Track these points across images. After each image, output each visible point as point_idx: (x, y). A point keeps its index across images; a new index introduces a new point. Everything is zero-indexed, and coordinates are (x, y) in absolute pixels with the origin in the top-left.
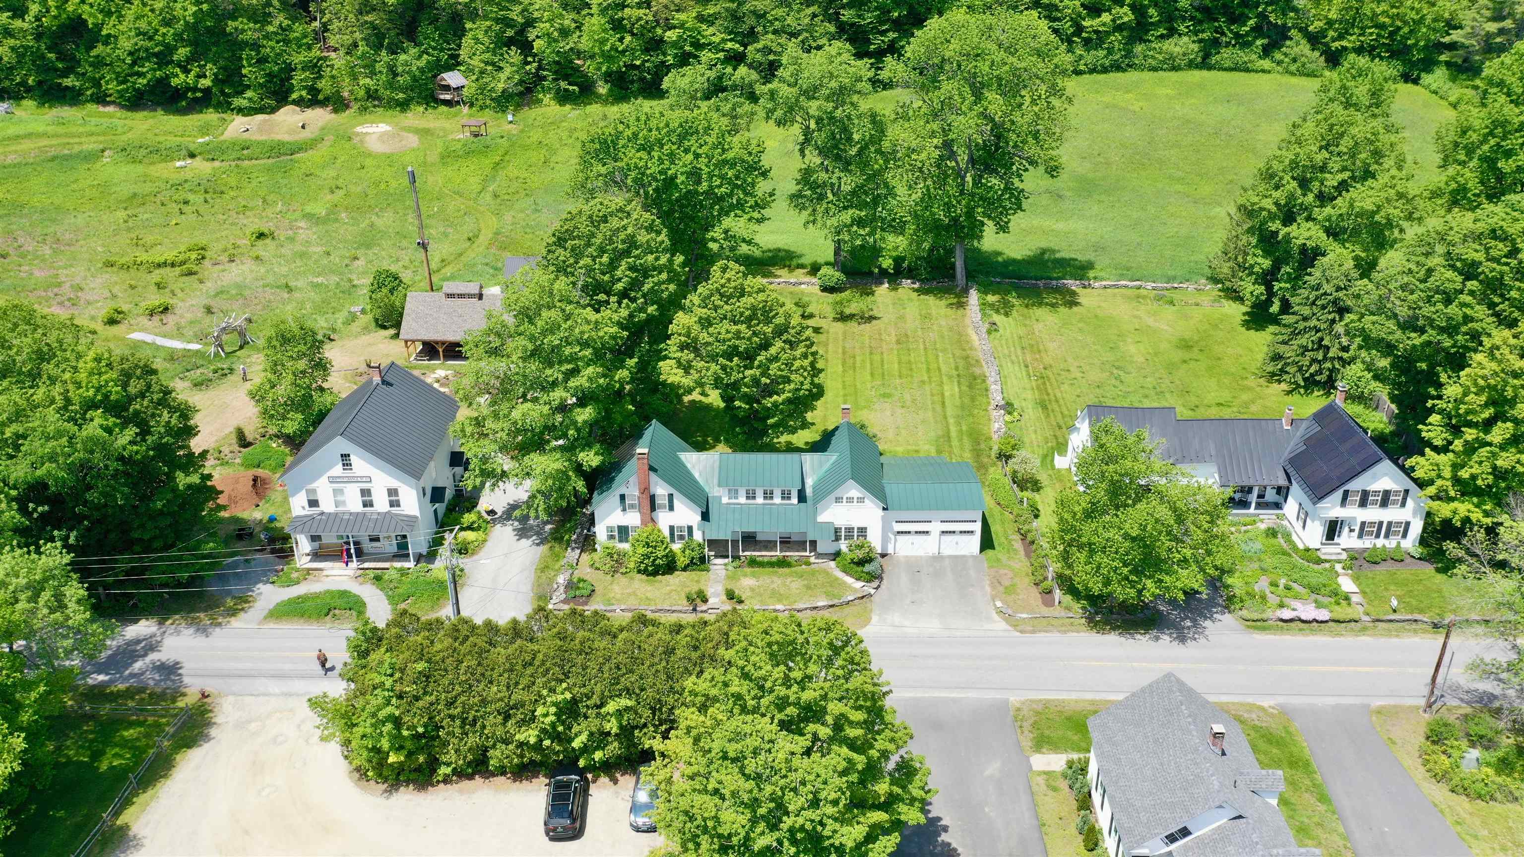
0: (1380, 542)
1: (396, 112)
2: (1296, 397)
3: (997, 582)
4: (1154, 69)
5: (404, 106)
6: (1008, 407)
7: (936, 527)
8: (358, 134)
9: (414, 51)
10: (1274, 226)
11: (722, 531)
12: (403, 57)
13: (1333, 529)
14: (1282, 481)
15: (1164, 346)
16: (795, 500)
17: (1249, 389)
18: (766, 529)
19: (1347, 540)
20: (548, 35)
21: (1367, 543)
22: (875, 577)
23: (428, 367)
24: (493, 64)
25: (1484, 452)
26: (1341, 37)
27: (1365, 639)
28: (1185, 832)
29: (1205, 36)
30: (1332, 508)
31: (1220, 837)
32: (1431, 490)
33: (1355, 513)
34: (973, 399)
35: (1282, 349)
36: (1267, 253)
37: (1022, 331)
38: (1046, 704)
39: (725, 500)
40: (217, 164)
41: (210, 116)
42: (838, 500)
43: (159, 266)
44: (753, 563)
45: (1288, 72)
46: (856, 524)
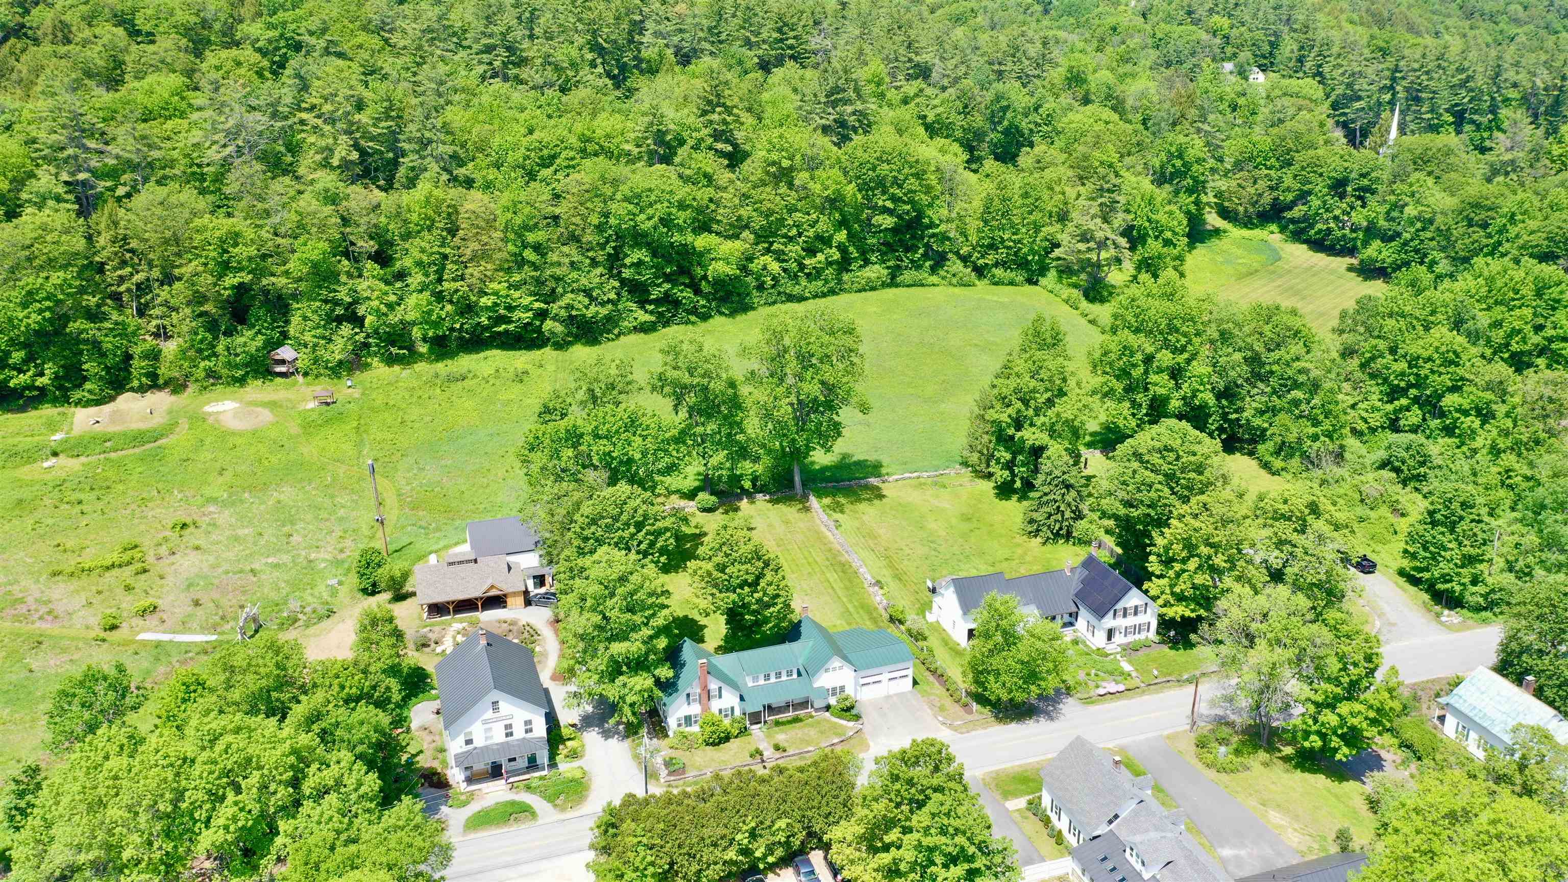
0: (1137, 637)
1: (236, 388)
2: (1049, 547)
3: (932, 705)
4: (860, 291)
5: (241, 381)
6: (878, 583)
7: (885, 677)
8: (210, 414)
9: (250, 333)
10: (1011, 431)
11: (755, 706)
12: (240, 340)
13: (1110, 634)
14: (1074, 609)
15: (954, 521)
16: (795, 676)
17: (1019, 545)
18: (777, 701)
19: (1118, 639)
20: (378, 310)
21: (1131, 638)
22: (858, 717)
23: (443, 623)
24: (324, 338)
25: (1185, 575)
26: (983, 257)
27: (1146, 698)
28: (1116, 816)
29: (890, 263)
30: (1109, 622)
31: (1135, 814)
32: (1160, 601)
33: (1120, 622)
34: (850, 581)
35: (1035, 515)
36: (1007, 449)
37: (856, 524)
38: (997, 773)
39: (750, 684)
40: (83, 459)
41: (48, 411)
42: (827, 670)
43: (108, 568)
44: (777, 723)
45: (951, 284)
46: (838, 685)
